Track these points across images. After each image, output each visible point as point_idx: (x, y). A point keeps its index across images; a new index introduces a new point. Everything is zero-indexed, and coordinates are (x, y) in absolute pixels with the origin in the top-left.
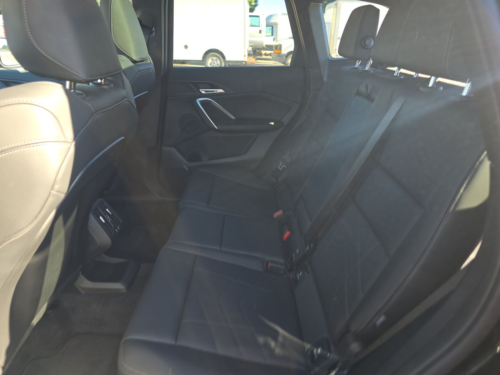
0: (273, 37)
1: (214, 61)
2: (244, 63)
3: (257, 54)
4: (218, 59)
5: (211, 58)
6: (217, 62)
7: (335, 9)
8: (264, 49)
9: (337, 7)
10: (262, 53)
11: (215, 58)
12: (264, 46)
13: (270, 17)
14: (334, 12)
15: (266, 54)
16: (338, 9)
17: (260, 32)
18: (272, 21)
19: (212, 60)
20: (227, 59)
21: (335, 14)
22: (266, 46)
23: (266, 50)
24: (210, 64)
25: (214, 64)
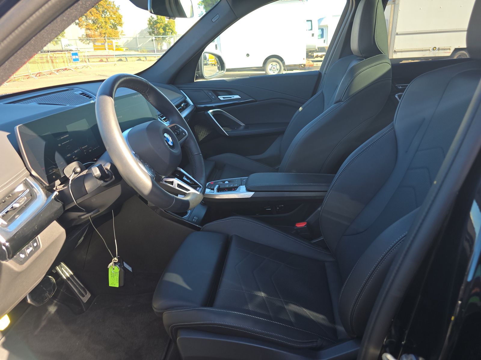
0: (324, 39)
1: (274, 66)
2: (303, 66)
3: (310, 56)
4: (277, 64)
5: (271, 63)
6: (276, 67)
7: (393, 5)
8: (316, 51)
9: (395, 4)
10: (314, 56)
11: (274, 63)
12: (317, 48)
13: (320, 20)
14: (391, 8)
15: (317, 57)
16: (396, 5)
17: (313, 35)
18: (323, 23)
19: (271, 65)
20: (286, 64)
21: (392, 11)
22: (318, 48)
23: (317, 52)
24: (270, 69)
25: (274, 69)
